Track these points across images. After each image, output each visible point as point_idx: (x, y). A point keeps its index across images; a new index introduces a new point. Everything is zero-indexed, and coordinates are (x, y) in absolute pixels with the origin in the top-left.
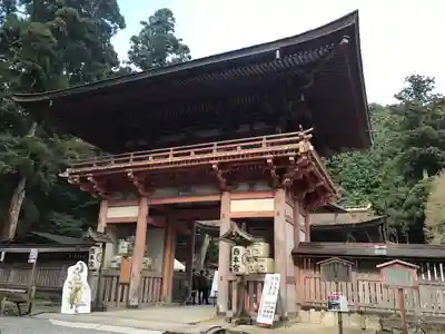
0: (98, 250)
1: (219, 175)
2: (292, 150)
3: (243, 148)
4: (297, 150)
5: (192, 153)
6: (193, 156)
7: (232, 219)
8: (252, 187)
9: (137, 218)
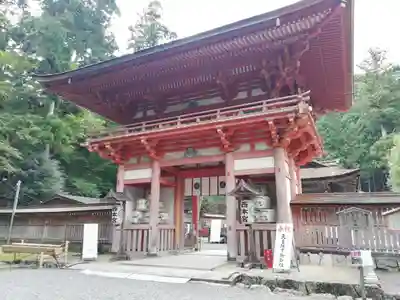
0: (120, 208)
1: (223, 138)
2: (291, 112)
3: (245, 112)
4: (297, 112)
5: (198, 120)
6: (199, 122)
7: (237, 177)
8: (253, 147)
9: (151, 179)
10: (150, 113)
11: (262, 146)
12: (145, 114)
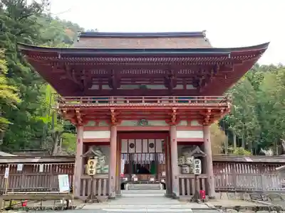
1: (174, 116)
2: (223, 106)
5: (159, 102)
8: (189, 123)
9: (110, 139)
10: (105, 87)
11: (195, 123)
12: (100, 87)
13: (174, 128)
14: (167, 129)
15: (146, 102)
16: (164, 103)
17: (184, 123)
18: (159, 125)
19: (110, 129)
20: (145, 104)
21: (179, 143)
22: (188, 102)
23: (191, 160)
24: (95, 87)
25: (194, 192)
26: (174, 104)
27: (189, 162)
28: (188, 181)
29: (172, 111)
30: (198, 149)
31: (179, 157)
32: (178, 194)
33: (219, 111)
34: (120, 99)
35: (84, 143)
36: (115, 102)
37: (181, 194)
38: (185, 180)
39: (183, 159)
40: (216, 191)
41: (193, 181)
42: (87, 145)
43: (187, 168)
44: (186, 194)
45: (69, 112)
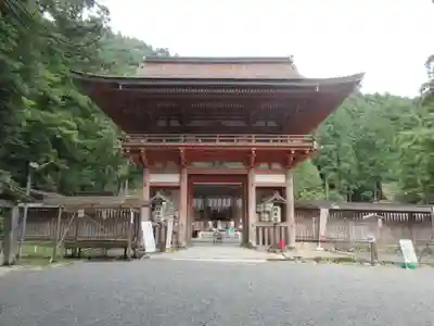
2: (307, 147)
3: (275, 141)
4: (311, 147)
5: (235, 141)
8: (270, 165)
9: (180, 183)
10: (175, 123)
11: (276, 166)
12: (168, 123)
13: (252, 171)
14: (245, 172)
15: (221, 141)
16: (241, 142)
17: (264, 166)
18: (236, 167)
19: (180, 173)
20: (219, 144)
21: (257, 188)
22: (268, 141)
23: (270, 206)
24: (162, 123)
25: (272, 242)
26: (253, 143)
27: (268, 209)
28: (266, 230)
29: (250, 152)
30: (277, 196)
31: (257, 203)
32: (254, 244)
33: (303, 153)
34: (191, 137)
35: (151, 187)
36: (185, 141)
37: (258, 243)
38: (263, 228)
39: (262, 205)
40: (297, 241)
41: (272, 230)
42: (154, 189)
43: (266, 216)
44: (264, 243)
45: (132, 152)
